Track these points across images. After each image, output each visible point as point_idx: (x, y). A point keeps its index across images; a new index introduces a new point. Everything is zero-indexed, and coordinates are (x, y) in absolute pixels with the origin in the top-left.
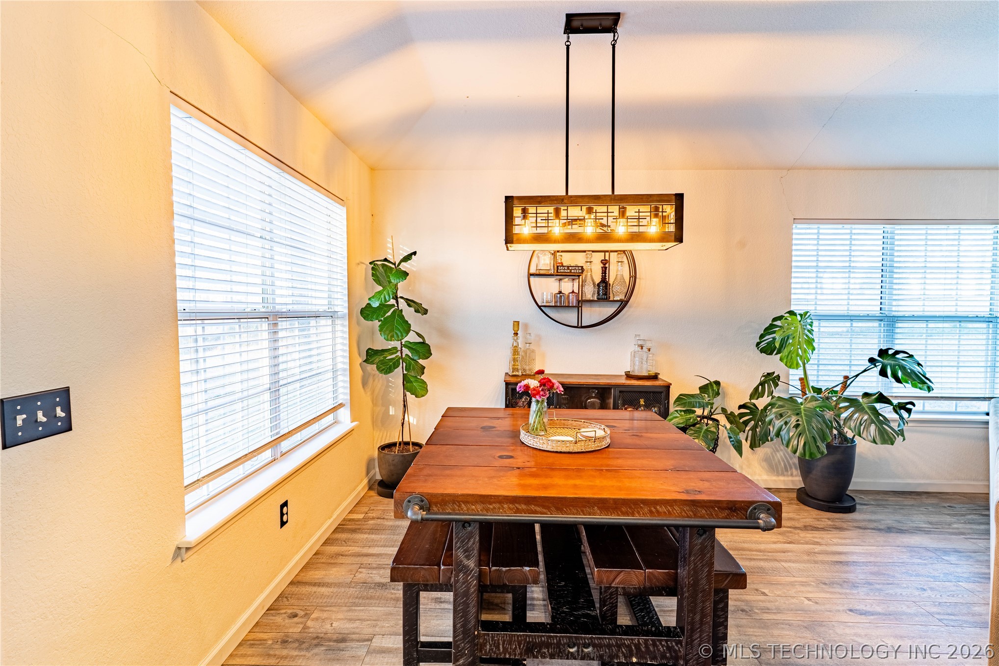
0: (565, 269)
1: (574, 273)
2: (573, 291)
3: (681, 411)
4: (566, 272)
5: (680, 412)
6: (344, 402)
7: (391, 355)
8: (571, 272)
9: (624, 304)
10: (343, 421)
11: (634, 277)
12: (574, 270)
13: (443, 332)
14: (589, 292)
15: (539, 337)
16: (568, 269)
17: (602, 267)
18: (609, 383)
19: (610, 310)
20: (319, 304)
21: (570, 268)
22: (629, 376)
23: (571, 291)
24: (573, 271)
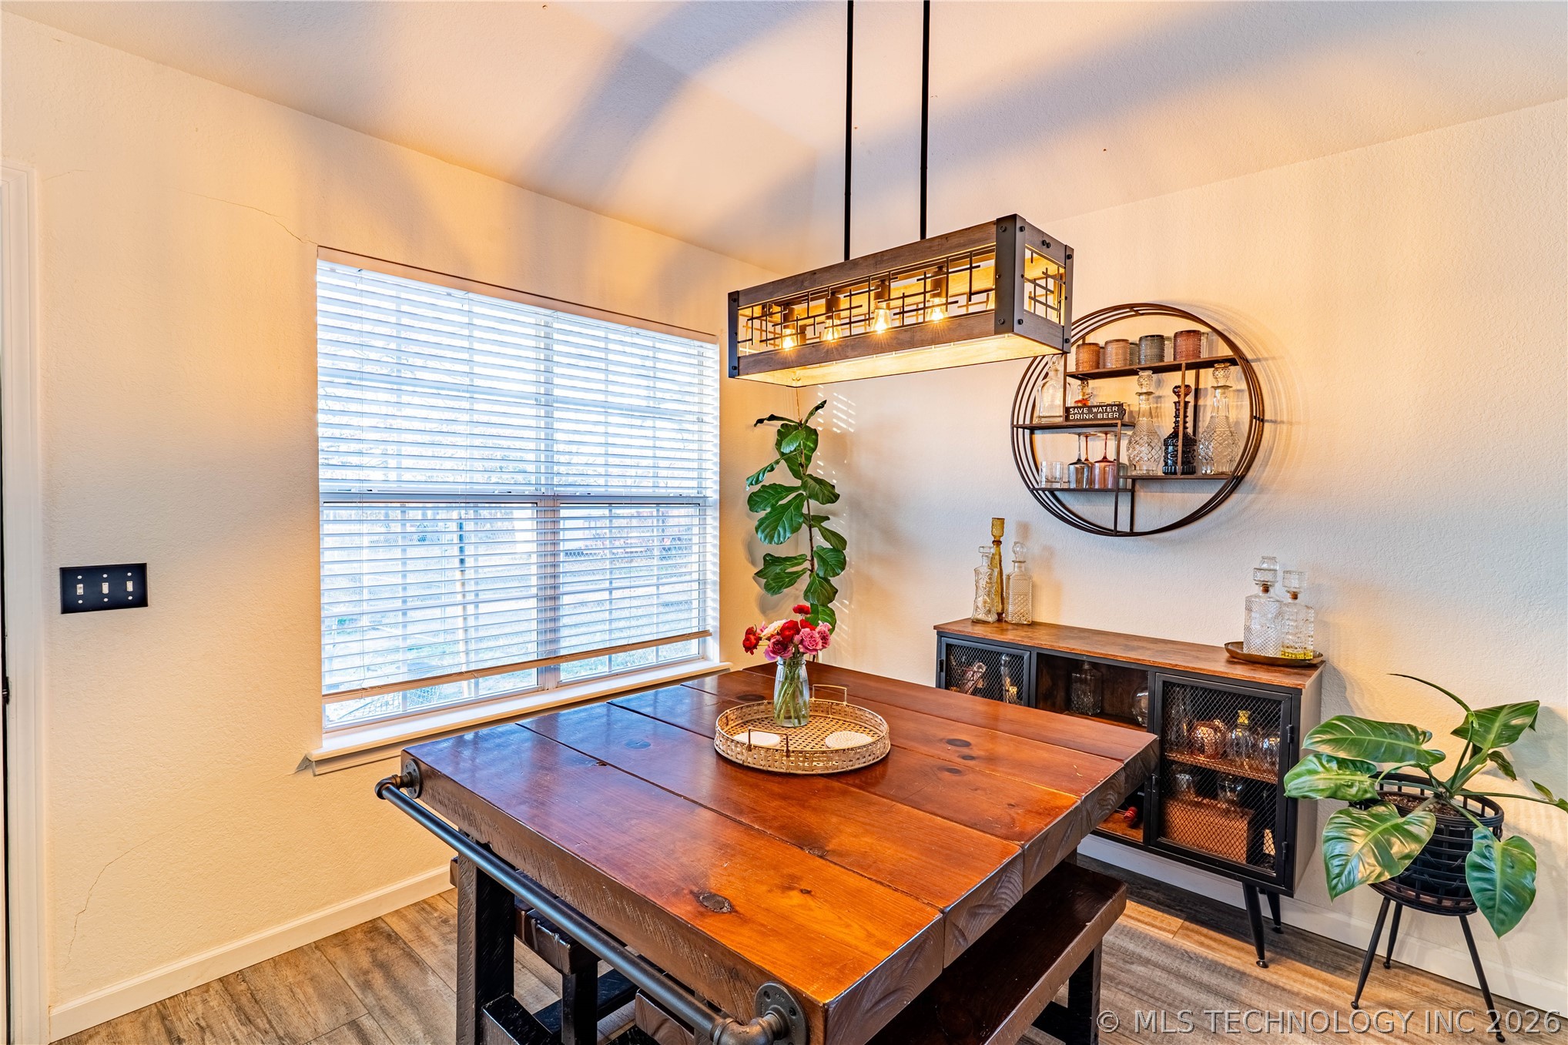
0: (1083, 413)
1: (1103, 419)
2: (1105, 458)
3: (1331, 758)
4: (1086, 420)
5: (1328, 761)
6: (711, 630)
7: (793, 567)
8: (1096, 419)
9: (1235, 481)
10: (712, 658)
11: (1258, 418)
12: (1103, 413)
13: (890, 534)
14: (1149, 459)
15: (1049, 552)
16: (1090, 412)
17: (1175, 403)
18: (1139, 660)
19: (1201, 497)
20: (687, 487)
21: (1095, 410)
22: (1236, 655)
23: (1100, 459)
24: (1099, 416)
